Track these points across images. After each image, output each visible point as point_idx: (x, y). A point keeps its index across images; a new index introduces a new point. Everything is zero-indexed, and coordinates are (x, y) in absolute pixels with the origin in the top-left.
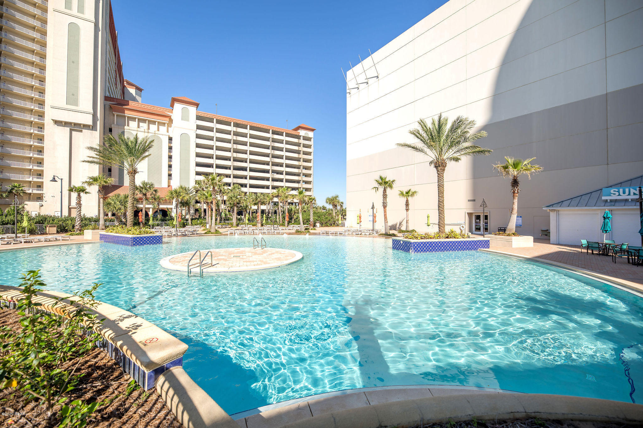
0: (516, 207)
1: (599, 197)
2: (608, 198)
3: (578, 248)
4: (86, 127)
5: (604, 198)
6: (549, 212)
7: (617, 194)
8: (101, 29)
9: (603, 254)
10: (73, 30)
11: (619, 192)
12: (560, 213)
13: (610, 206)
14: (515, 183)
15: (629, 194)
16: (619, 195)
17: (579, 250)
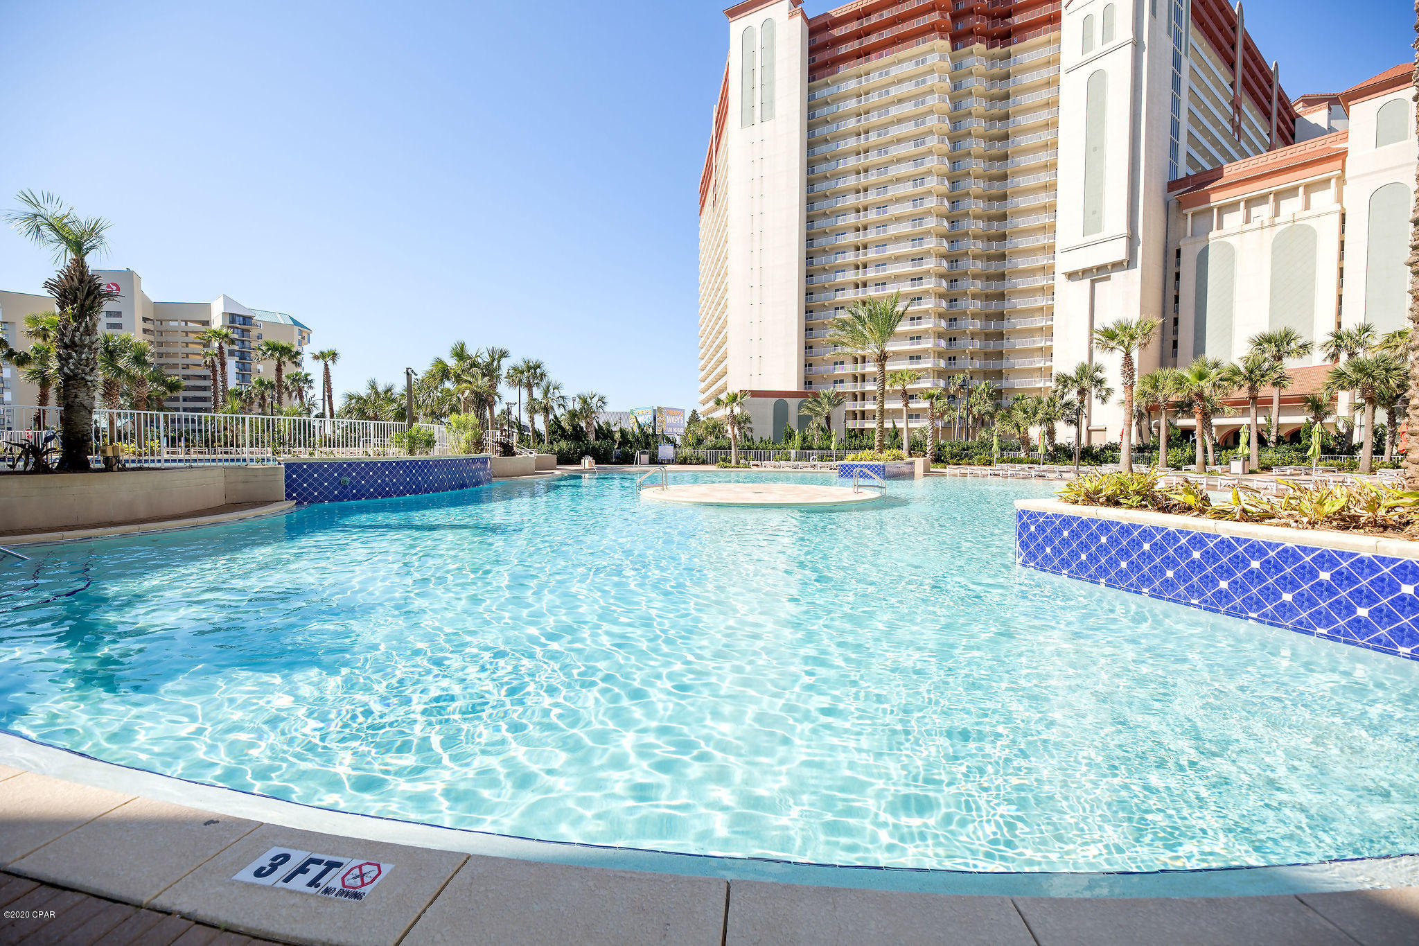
4: (1117, 266)
8: (1146, 46)
10: (1097, 83)
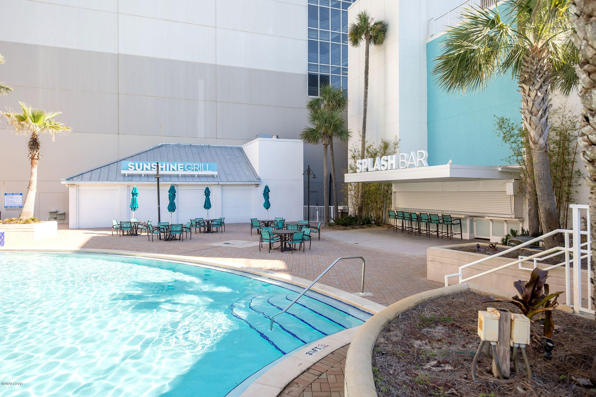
0: (34, 179)
1: (118, 171)
2: (126, 172)
3: (108, 231)
5: (123, 172)
6: (69, 187)
7: (134, 168)
9: (132, 235)
11: (135, 166)
12: (80, 188)
13: (129, 181)
14: (34, 144)
15: (143, 170)
16: (135, 169)
17: (110, 233)
